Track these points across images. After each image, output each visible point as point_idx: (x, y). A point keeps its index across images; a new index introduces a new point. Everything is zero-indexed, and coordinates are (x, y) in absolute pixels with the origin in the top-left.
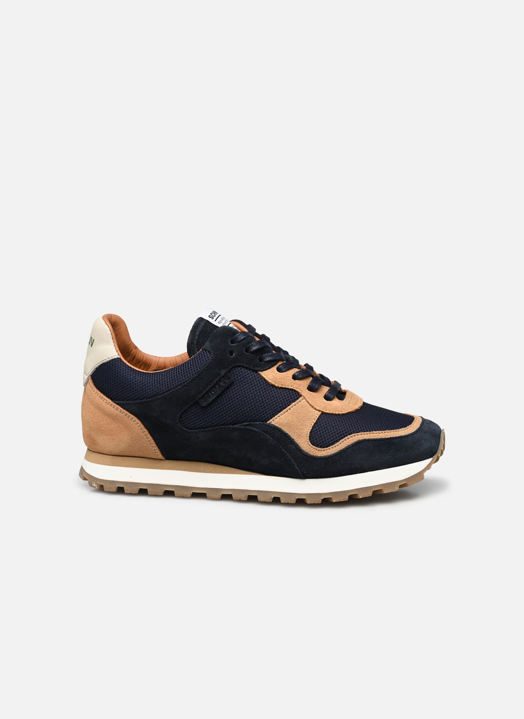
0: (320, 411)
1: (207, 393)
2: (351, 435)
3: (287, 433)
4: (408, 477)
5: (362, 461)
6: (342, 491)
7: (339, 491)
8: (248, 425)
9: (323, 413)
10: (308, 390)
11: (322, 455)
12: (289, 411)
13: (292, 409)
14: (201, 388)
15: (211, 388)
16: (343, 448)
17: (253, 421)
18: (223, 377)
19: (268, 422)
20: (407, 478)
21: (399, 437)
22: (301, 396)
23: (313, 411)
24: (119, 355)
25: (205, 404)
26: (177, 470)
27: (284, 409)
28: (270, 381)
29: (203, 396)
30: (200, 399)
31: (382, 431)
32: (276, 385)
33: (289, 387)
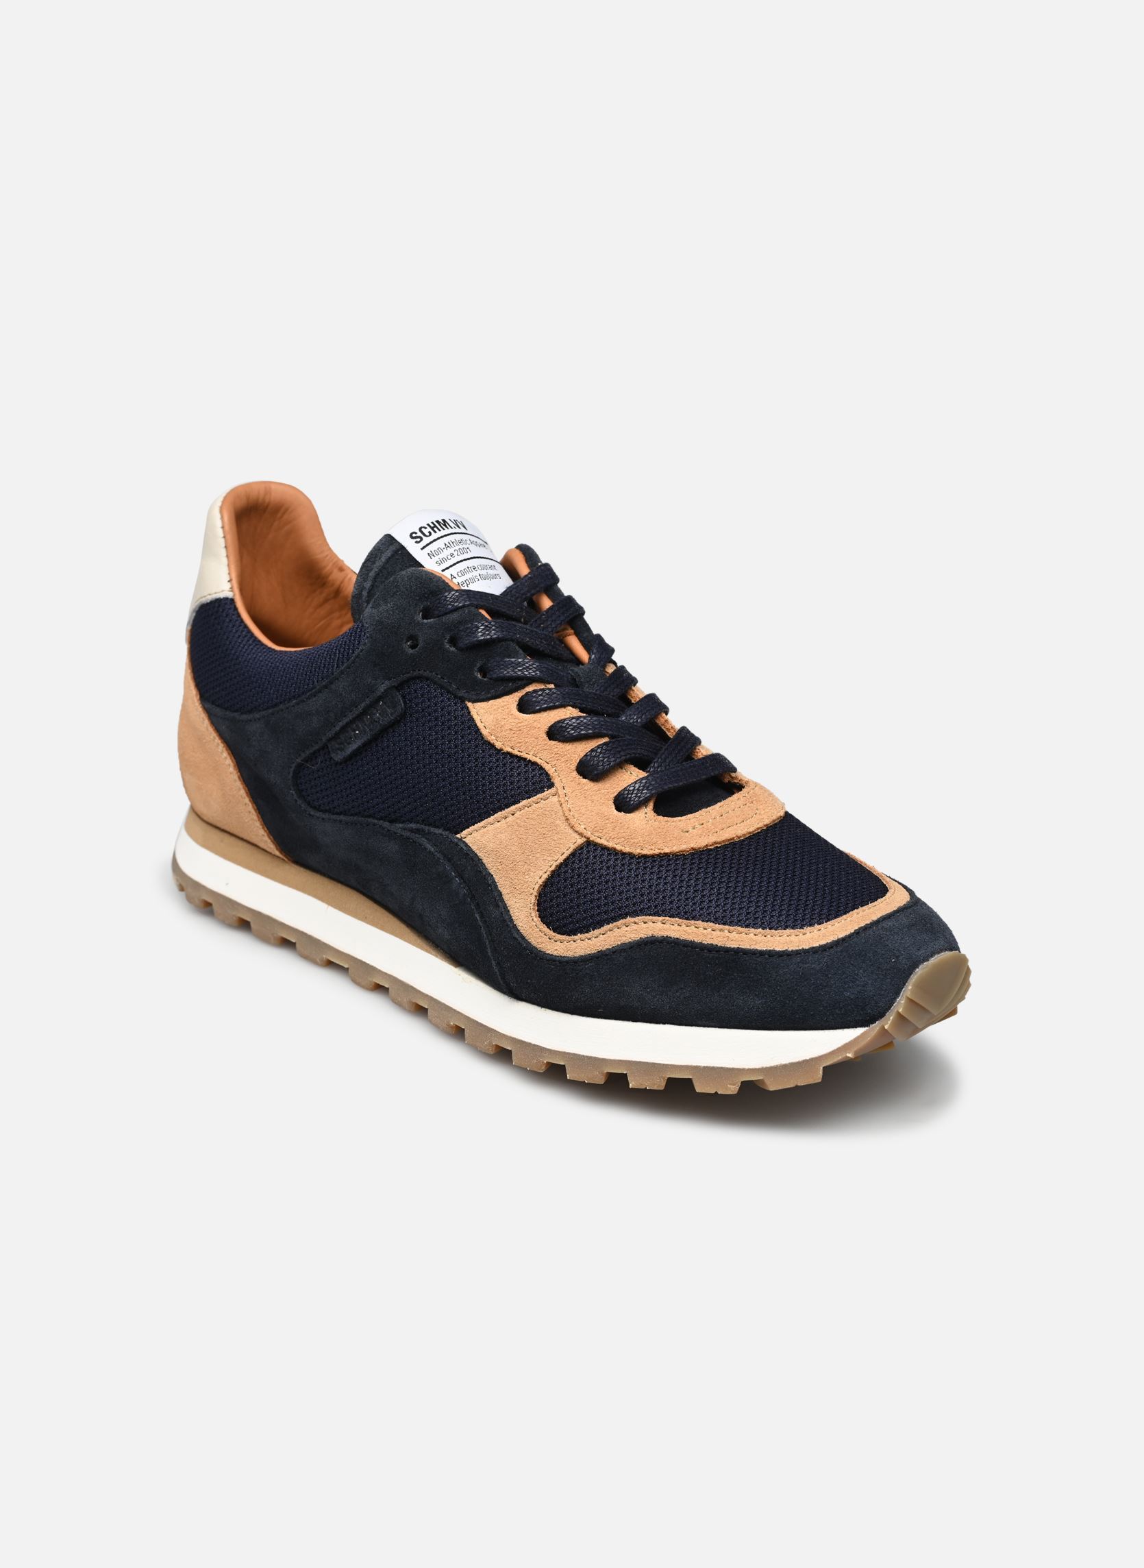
0: (581, 835)
1: (343, 729)
2: (636, 919)
3: (492, 873)
4: (772, 1065)
5: (648, 993)
6: (591, 1057)
7: (585, 1054)
8: (417, 831)
9: (589, 843)
10: (575, 773)
11: (555, 953)
12: (511, 818)
13: (518, 813)
14: (332, 715)
15: (352, 722)
16: (606, 947)
17: (430, 825)
18: (380, 698)
19: (458, 836)
20: (768, 1066)
21: (762, 953)
22: (551, 785)
23: (567, 831)
24: (232, 591)
25: (338, 757)
26: (309, 894)
27: (501, 809)
28: (485, 732)
29: (337, 735)
30: (330, 740)
31: (721, 926)
32: (498, 745)
33: (530, 757)
